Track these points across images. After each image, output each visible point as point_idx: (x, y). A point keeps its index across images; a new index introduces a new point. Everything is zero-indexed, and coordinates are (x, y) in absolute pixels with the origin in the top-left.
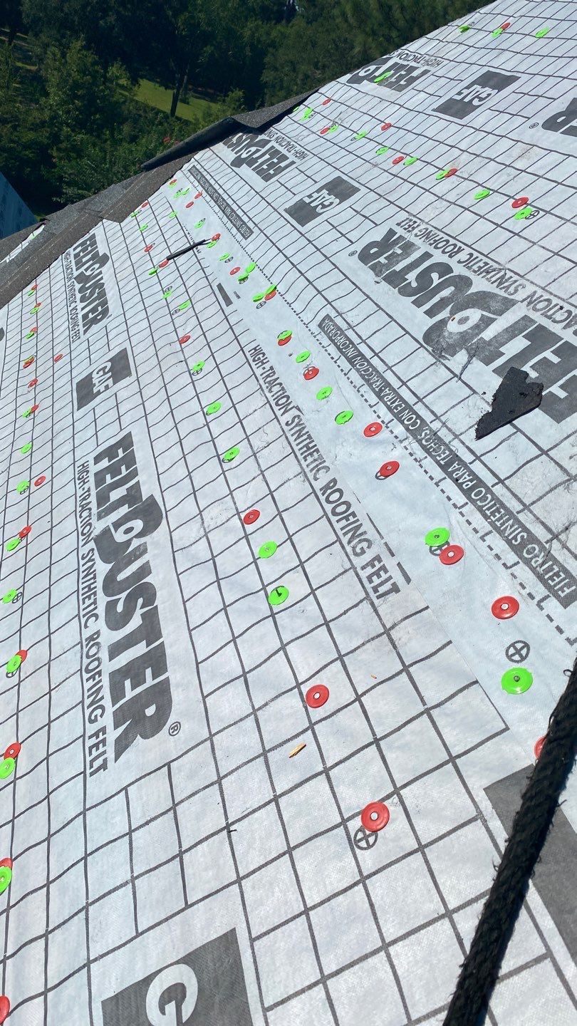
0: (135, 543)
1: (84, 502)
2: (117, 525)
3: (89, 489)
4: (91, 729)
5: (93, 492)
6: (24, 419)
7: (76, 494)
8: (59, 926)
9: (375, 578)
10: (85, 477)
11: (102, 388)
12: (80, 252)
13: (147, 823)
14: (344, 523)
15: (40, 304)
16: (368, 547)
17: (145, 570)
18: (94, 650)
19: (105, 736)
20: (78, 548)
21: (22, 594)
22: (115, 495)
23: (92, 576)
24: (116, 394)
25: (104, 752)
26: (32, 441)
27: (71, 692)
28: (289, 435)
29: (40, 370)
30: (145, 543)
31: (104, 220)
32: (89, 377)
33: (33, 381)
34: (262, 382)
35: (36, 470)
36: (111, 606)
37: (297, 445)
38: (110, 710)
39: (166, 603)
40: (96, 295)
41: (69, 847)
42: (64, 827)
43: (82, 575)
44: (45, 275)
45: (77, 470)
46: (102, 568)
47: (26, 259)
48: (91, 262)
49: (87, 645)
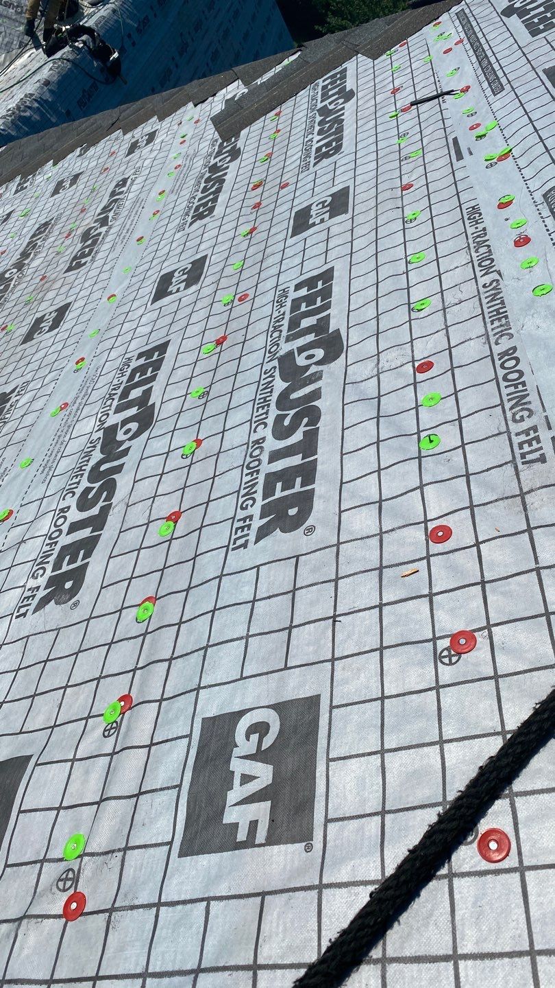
0: (313, 369)
1: (277, 324)
2: (301, 350)
3: (284, 313)
4: (241, 514)
5: (287, 317)
6: (241, 238)
7: (271, 315)
8: (182, 656)
9: (526, 446)
10: (283, 301)
11: (318, 221)
12: (328, 84)
13: (269, 597)
14: (512, 389)
15: (279, 131)
16: (529, 417)
17: (316, 394)
18: (257, 452)
19: (251, 522)
20: (262, 364)
21: (208, 393)
22: (306, 323)
23: (269, 390)
24: (329, 228)
25: (248, 535)
26: (244, 260)
27: (231, 481)
28: (483, 297)
29: (265, 195)
30: (322, 371)
31: (359, 55)
32: (309, 208)
33: (258, 203)
34: (471, 241)
35: (242, 287)
36: (279, 419)
37: (488, 308)
38: (260, 502)
39: (327, 426)
40: (334, 130)
41: (203, 600)
42: (202, 584)
43: (261, 387)
44: (290, 103)
45: (278, 293)
46: (280, 385)
47: (277, 84)
48: (337, 96)
49: (252, 447)
